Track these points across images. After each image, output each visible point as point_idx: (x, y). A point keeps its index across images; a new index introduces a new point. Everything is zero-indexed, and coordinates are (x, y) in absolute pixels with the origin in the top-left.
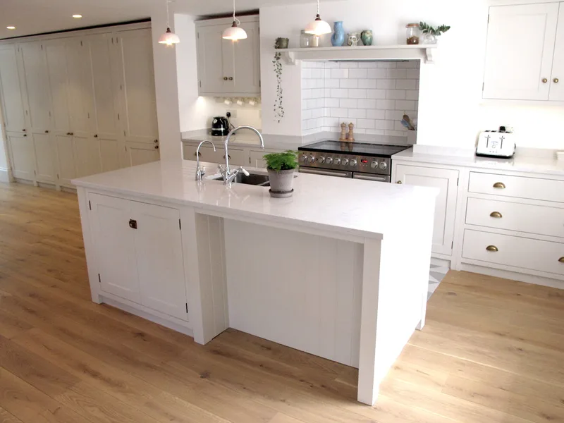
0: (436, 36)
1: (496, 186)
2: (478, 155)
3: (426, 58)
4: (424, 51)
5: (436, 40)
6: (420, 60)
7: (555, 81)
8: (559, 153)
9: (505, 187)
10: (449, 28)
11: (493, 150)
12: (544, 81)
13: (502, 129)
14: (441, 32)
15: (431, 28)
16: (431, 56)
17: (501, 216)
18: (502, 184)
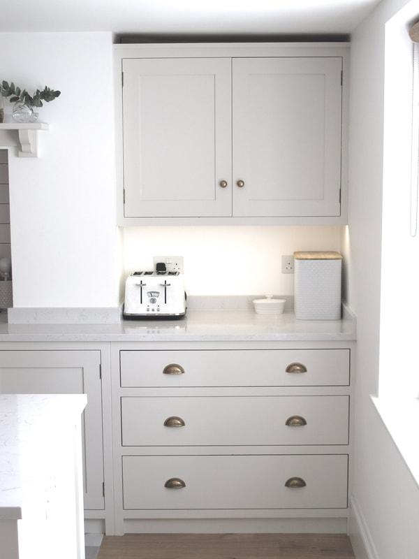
0: (35, 108)
1: (168, 370)
2: (127, 318)
3: (19, 147)
4: (14, 134)
5: (36, 115)
6: (7, 150)
7: (240, 184)
8: (256, 302)
9: (183, 372)
10: (57, 94)
11: (152, 306)
12: (223, 184)
13: (161, 268)
14: (43, 101)
15: (26, 94)
16: (28, 144)
17: (183, 424)
18: (178, 366)
